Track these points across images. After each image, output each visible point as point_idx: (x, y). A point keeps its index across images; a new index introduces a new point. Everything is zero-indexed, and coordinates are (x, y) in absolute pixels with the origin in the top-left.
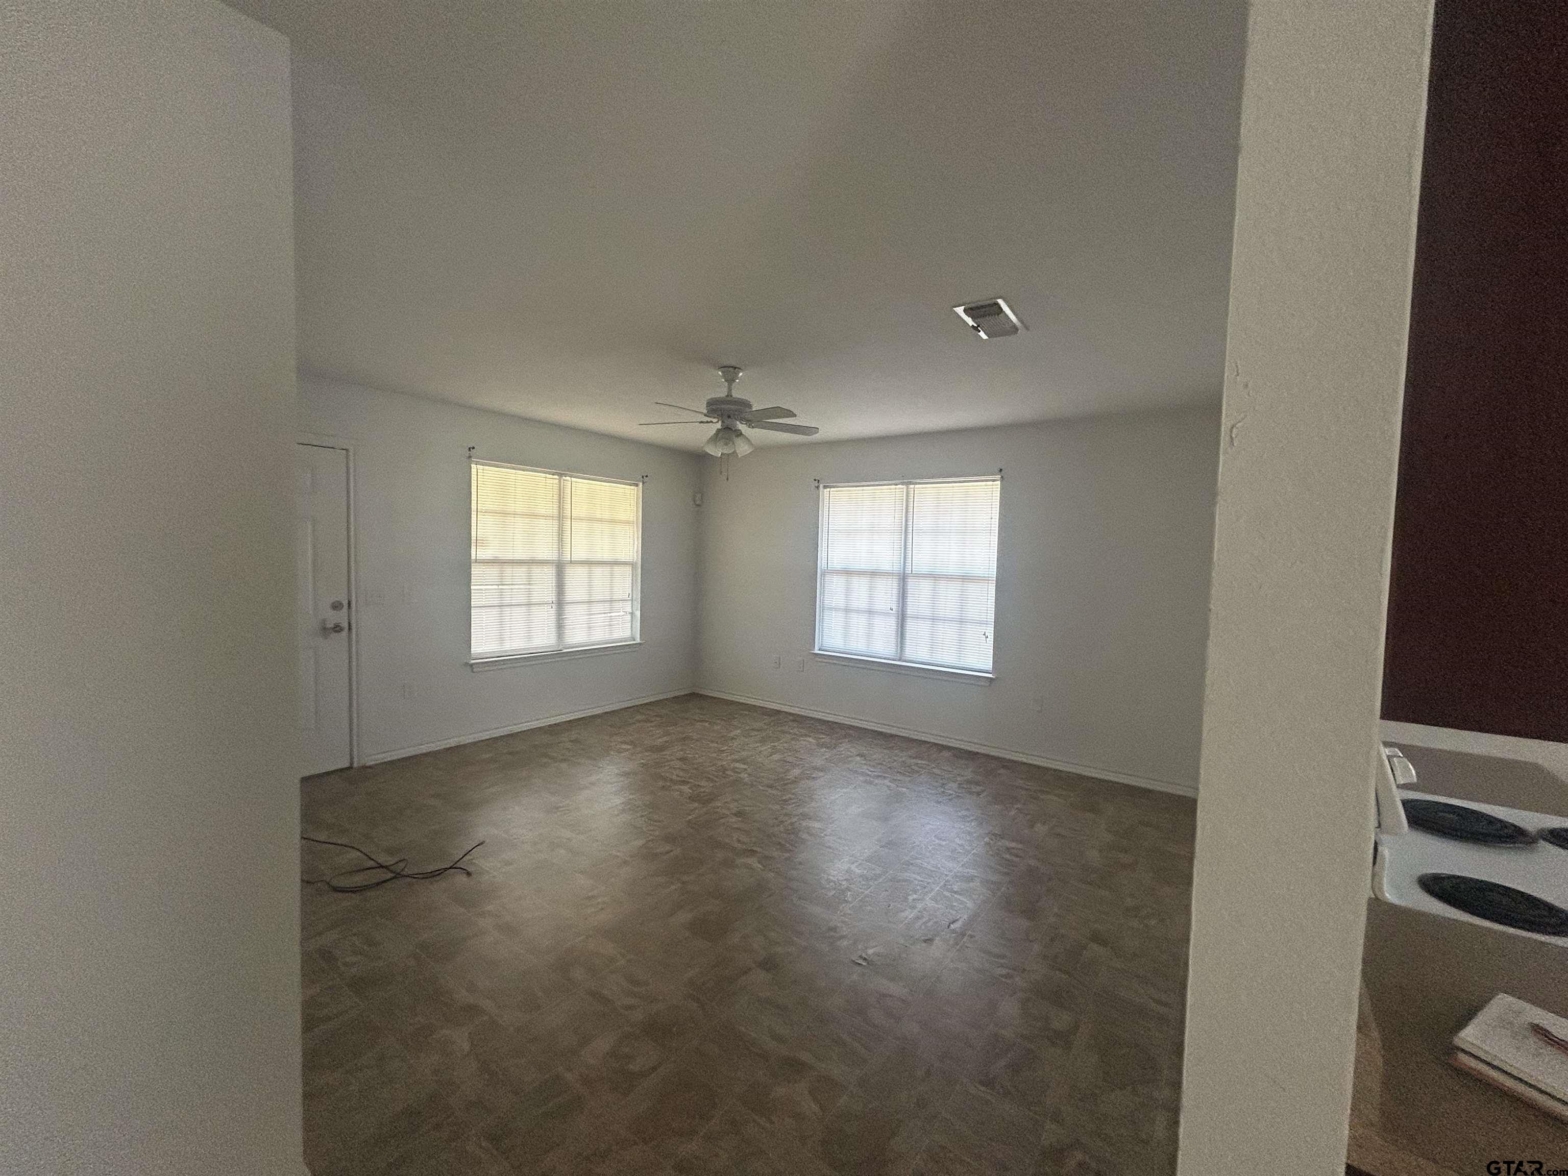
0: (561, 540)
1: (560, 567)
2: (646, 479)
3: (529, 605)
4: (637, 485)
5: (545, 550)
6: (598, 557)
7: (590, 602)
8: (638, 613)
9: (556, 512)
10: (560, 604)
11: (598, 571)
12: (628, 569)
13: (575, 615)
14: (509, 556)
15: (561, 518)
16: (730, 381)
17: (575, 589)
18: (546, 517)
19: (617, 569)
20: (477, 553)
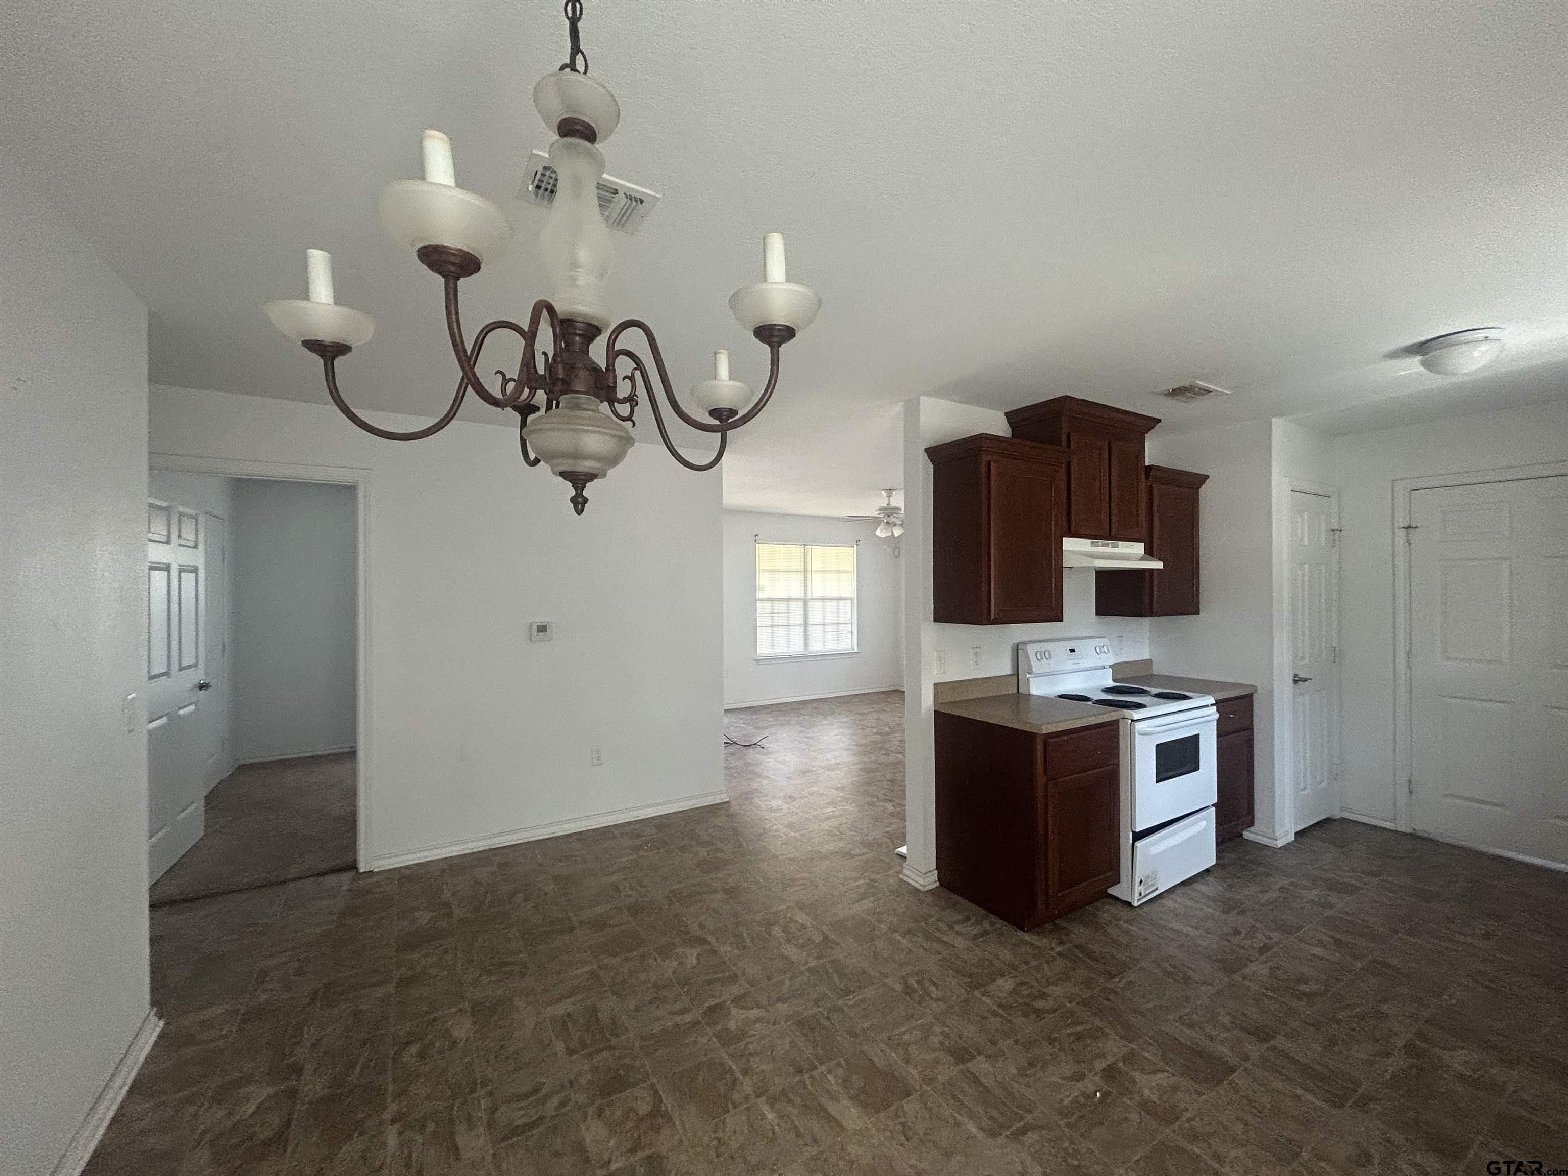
0: (806, 586)
1: (805, 602)
2: (859, 543)
3: (788, 626)
4: (853, 547)
5: (796, 591)
6: (829, 595)
7: (824, 624)
8: (855, 632)
9: (802, 569)
10: (806, 625)
11: (829, 604)
12: (849, 602)
13: (815, 633)
14: (777, 596)
15: (805, 571)
16: (889, 496)
17: (815, 617)
18: (797, 571)
19: (841, 602)
20: (761, 595)
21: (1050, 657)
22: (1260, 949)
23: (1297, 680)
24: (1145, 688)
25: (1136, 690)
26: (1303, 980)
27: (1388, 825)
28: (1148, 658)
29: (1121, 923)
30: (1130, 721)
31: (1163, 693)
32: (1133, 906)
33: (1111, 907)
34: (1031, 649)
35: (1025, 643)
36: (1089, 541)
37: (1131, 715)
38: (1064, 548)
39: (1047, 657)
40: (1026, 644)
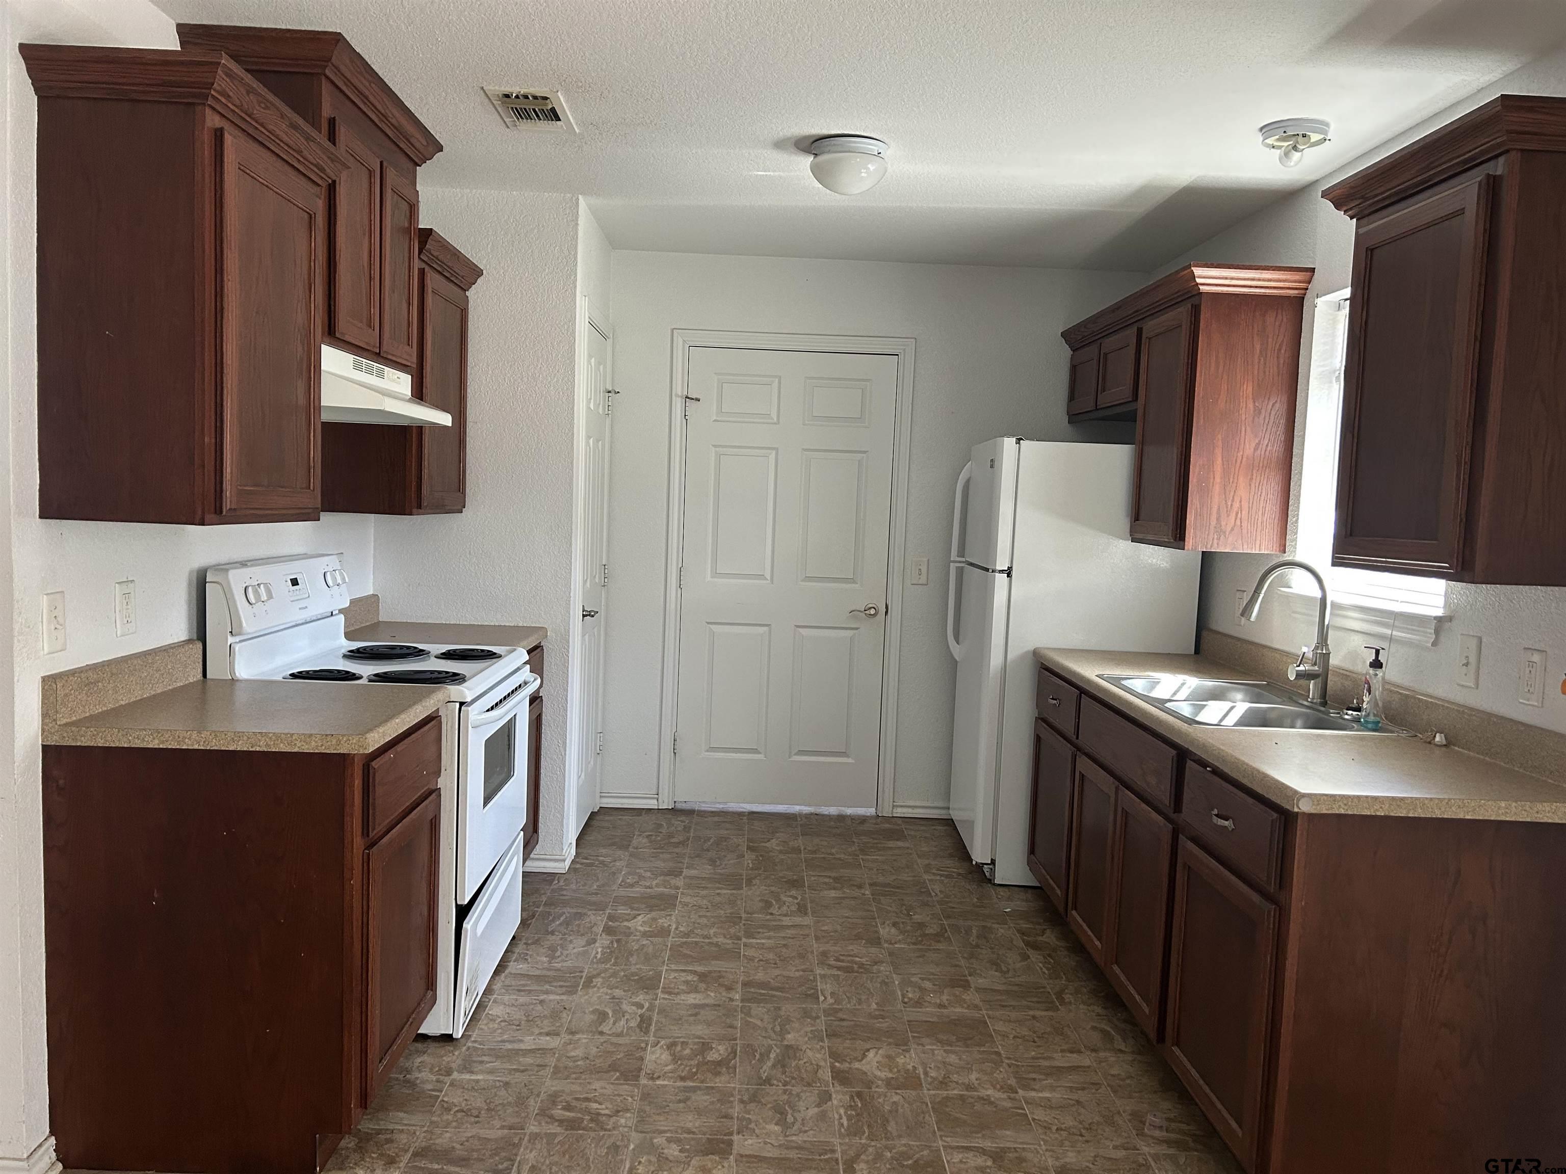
21: (270, 596)
22: (640, 1026)
23: (587, 614)
24: (421, 646)
25: (405, 651)
26: (705, 1047)
27: (652, 804)
28: (371, 593)
29: (455, 1075)
30: (458, 705)
31: (455, 651)
32: (457, 1039)
33: (425, 1058)
34: (237, 579)
35: (223, 568)
36: (351, 357)
37: (462, 692)
38: (322, 368)
39: (264, 597)
40: (227, 570)
